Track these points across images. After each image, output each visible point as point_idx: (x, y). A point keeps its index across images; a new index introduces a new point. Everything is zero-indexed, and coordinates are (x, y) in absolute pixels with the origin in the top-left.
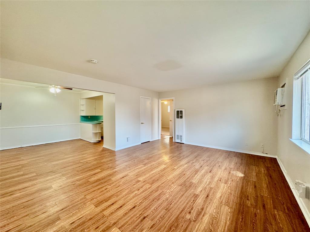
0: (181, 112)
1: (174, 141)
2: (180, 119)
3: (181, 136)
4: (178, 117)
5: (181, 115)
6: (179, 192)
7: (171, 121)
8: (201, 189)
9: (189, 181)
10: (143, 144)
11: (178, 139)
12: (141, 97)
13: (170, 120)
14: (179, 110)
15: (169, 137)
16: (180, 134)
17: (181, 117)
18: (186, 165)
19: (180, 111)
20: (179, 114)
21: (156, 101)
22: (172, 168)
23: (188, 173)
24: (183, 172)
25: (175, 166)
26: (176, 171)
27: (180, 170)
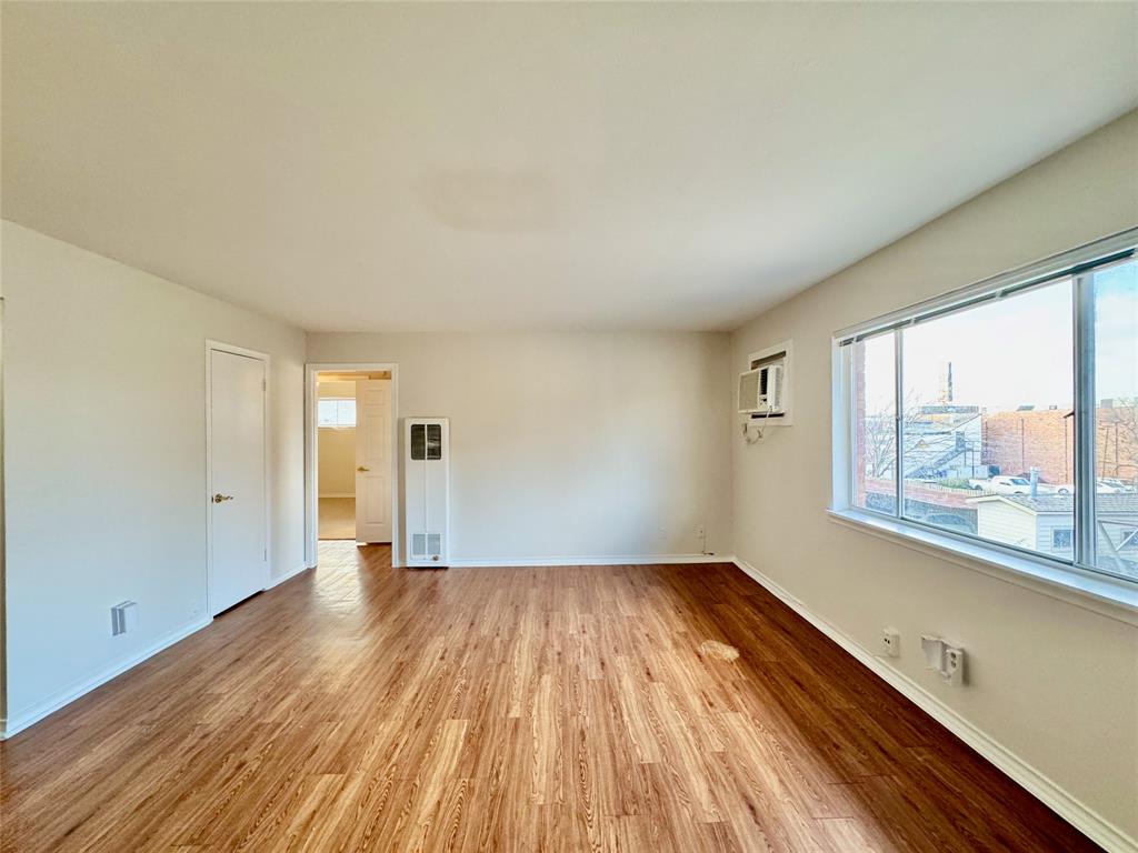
0: (435, 431)
1: (396, 563)
2: (427, 464)
3: (435, 538)
4: (417, 454)
5: (433, 445)
7: (362, 469)
10: (226, 620)
11: (418, 550)
12: (211, 344)
13: (359, 466)
14: (426, 422)
15: (355, 544)
16: (429, 530)
17: (436, 453)
18: (547, 680)
19: (429, 426)
20: (425, 442)
21: (293, 372)
22: (502, 719)
23: (587, 718)
24: (564, 722)
25: (505, 700)
26: (535, 735)
27: (546, 718)
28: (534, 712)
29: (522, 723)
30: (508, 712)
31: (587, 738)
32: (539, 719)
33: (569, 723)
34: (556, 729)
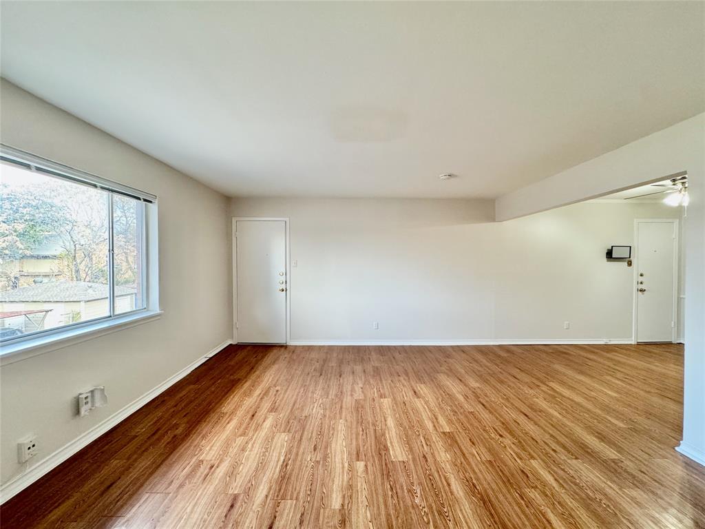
6: (302, 406)
8: (265, 423)
9: (296, 432)
22: (369, 460)
23: (309, 459)
24: (325, 457)
25: (371, 478)
26: (345, 449)
27: (338, 459)
28: (346, 465)
29: (354, 457)
30: (366, 466)
31: (313, 446)
32: (342, 459)
33: (322, 456)
34: (331, 452)
